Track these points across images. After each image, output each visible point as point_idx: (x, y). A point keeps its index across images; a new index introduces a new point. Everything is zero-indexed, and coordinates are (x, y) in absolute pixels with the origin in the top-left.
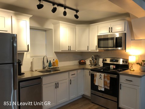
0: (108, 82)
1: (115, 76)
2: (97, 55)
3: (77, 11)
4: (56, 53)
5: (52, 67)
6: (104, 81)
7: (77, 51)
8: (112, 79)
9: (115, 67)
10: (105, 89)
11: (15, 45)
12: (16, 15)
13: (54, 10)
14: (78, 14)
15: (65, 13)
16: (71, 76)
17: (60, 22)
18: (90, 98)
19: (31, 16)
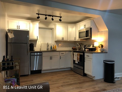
0: (79, 57)
1: (82, 54)
2: (82, 43)
3: (61, 17)
4: (56, 42)
5: (52, 49)
6: (77, 57)
7: (68, 41)
8: (81, 56)
9: (88, 50)
10: (78, 62)
11: (28, 36)
12: (32, 22)
13: (46, 18)
14: (61, 19)
15: (53, 19)
16: (61, 55)
17: (56, 23)
18: (73, 69)
19: (39, 22)
